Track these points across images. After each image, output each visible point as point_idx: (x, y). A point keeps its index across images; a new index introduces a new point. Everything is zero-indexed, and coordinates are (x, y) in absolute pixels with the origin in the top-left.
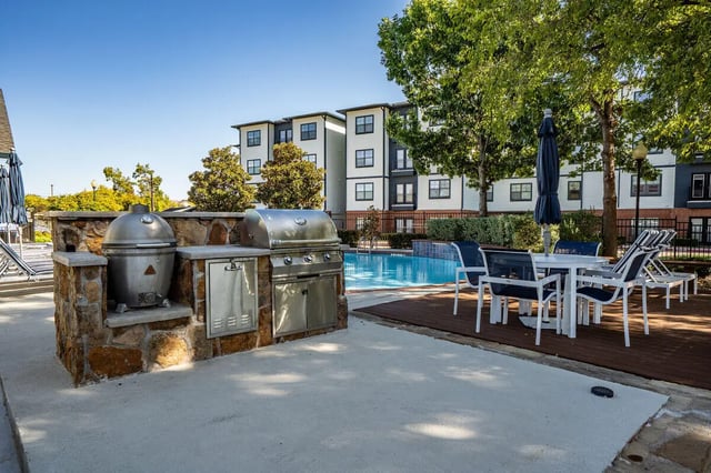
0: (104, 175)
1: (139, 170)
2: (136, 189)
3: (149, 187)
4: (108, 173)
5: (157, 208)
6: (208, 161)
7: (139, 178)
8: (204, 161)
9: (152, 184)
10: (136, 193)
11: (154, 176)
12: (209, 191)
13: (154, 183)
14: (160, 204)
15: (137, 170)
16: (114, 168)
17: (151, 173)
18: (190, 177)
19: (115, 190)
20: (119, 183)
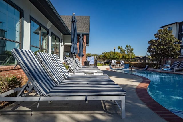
0: (118, 48)
1: (127, 47)
2: (126, 52)
3: (129, 51)
4: (119, 48)
5: (131, 57)
6: (156, 35)
7: (127, 49)
8: (155, 35)
9: (130, 50)
10: (126, 53)
11: (131, 48)
12: (157, 47)
13: (131, 50)
14: (132, 56)
15: (126, 47)
16: (120, 47)
17: (130, 47)
18: (149, 42)
19: (120, 52)
20: (121, 50)
